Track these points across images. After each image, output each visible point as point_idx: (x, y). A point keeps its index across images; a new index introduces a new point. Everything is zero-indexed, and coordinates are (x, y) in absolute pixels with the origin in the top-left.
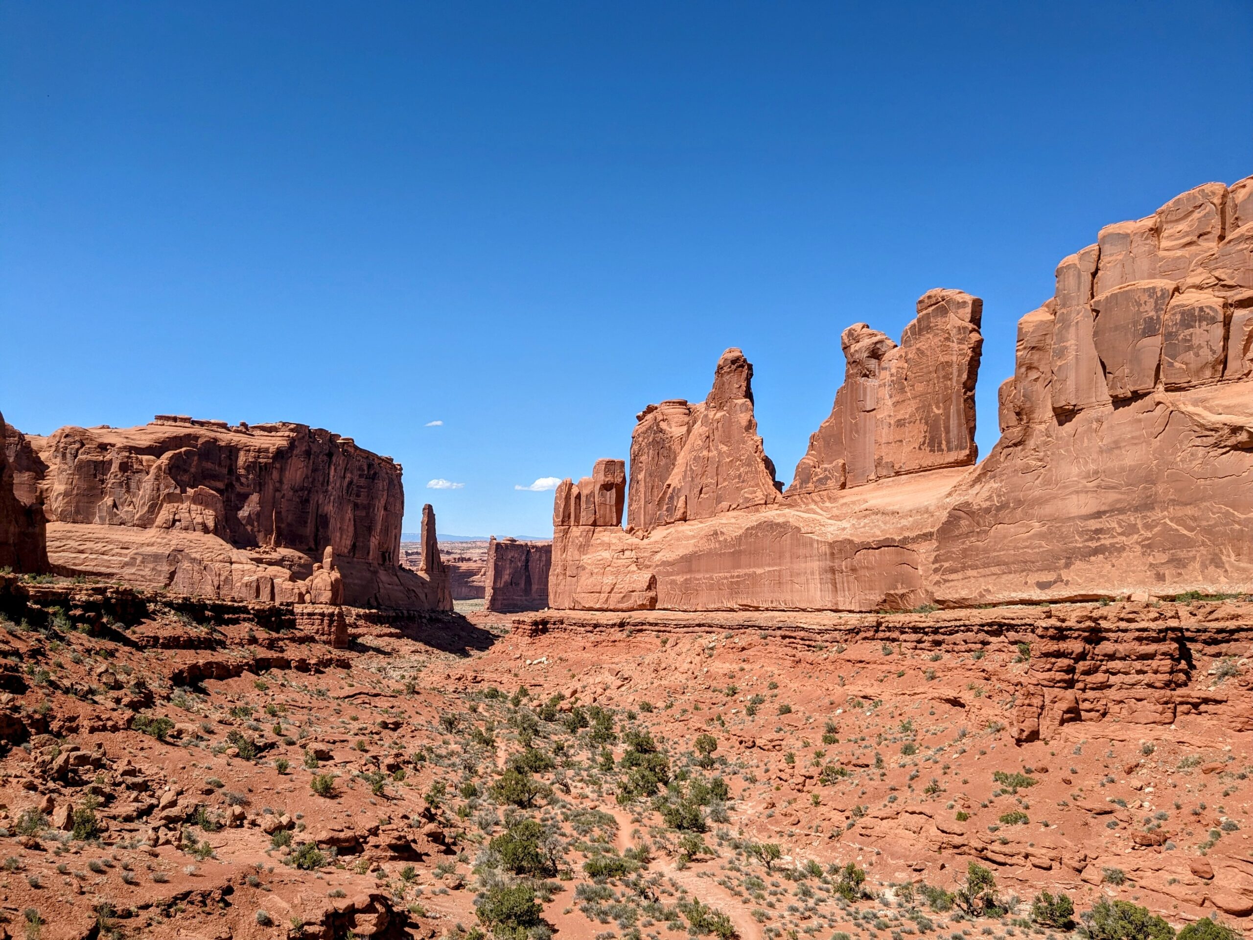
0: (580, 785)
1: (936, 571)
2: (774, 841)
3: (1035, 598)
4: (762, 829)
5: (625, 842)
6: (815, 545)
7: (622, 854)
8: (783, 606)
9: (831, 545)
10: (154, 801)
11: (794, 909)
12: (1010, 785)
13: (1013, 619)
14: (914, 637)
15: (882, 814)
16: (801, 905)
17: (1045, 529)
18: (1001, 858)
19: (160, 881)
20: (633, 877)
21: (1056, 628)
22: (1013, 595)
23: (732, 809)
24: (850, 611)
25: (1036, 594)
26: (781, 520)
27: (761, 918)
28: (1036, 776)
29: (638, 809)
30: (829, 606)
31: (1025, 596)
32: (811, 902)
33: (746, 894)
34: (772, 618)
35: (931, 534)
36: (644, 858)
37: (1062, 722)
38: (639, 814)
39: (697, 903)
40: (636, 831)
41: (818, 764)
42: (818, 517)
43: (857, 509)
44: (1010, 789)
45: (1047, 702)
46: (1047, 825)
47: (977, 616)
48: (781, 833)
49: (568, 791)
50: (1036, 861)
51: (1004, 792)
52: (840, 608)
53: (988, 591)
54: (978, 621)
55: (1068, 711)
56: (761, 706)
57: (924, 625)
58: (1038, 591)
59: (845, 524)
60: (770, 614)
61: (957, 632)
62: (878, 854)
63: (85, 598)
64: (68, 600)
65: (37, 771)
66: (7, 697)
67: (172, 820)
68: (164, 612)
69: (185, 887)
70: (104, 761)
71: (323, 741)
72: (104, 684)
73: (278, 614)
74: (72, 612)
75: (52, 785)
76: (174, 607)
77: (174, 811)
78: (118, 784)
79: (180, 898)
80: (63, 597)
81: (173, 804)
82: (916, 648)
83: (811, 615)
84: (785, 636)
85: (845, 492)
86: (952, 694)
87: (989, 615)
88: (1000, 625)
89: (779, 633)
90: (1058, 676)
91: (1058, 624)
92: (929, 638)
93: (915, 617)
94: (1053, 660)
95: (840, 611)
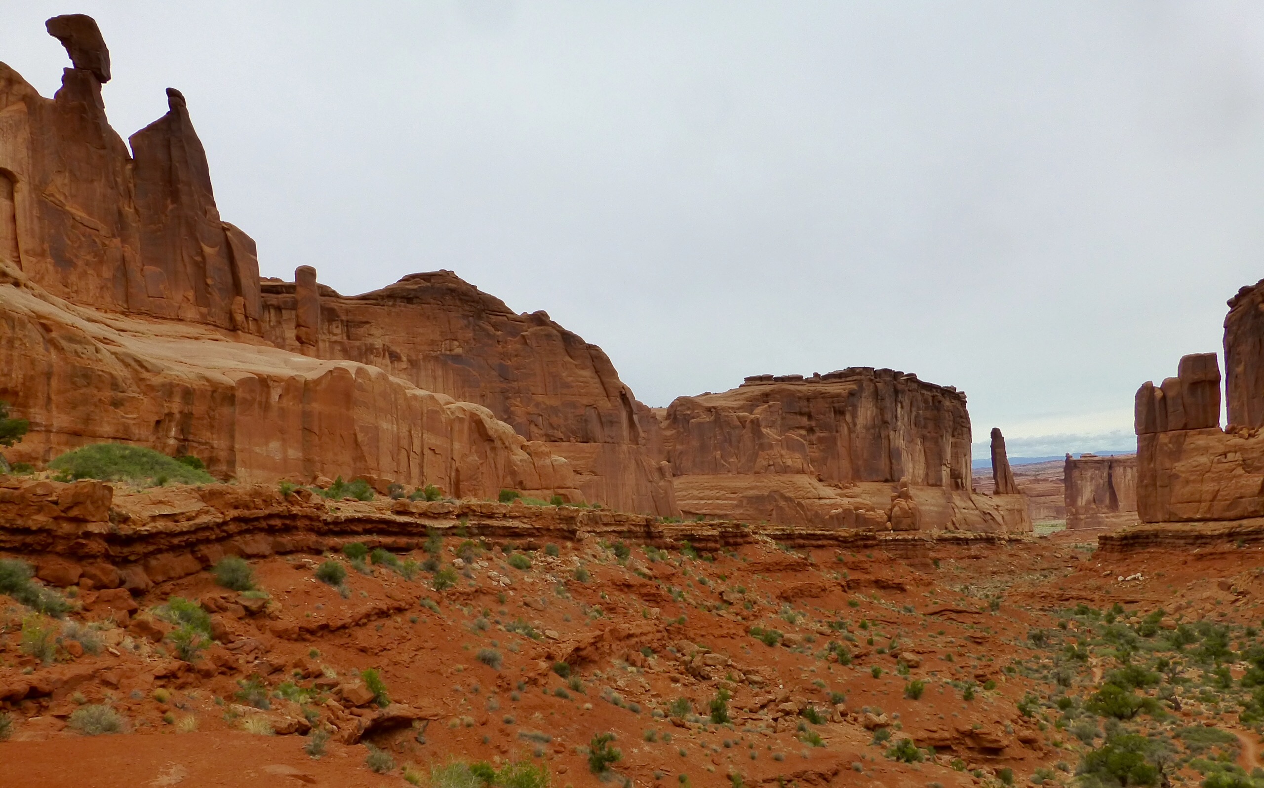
0: (1192, 702)
5: (1251, 762)
7: (1248, 773)
10: (771, 697)
19: (777, 760)
49: (1177, 708)
63: (706, 533)
64: (692, 535)
65: (682, 668)
66: (656, 610)
67: (787, 713)
68: (767, 542)
69: (800, 768)
70: (730, 662)
71: (913, 651)
72: (725, 601)
73: (862, 539)
74: (697, 545)
75: (693, 680)
76: (775, 537)
77: (788, 706)
78: (742, 681)
79: (798, 776)
80: (689, 533)
81: (787, 700)
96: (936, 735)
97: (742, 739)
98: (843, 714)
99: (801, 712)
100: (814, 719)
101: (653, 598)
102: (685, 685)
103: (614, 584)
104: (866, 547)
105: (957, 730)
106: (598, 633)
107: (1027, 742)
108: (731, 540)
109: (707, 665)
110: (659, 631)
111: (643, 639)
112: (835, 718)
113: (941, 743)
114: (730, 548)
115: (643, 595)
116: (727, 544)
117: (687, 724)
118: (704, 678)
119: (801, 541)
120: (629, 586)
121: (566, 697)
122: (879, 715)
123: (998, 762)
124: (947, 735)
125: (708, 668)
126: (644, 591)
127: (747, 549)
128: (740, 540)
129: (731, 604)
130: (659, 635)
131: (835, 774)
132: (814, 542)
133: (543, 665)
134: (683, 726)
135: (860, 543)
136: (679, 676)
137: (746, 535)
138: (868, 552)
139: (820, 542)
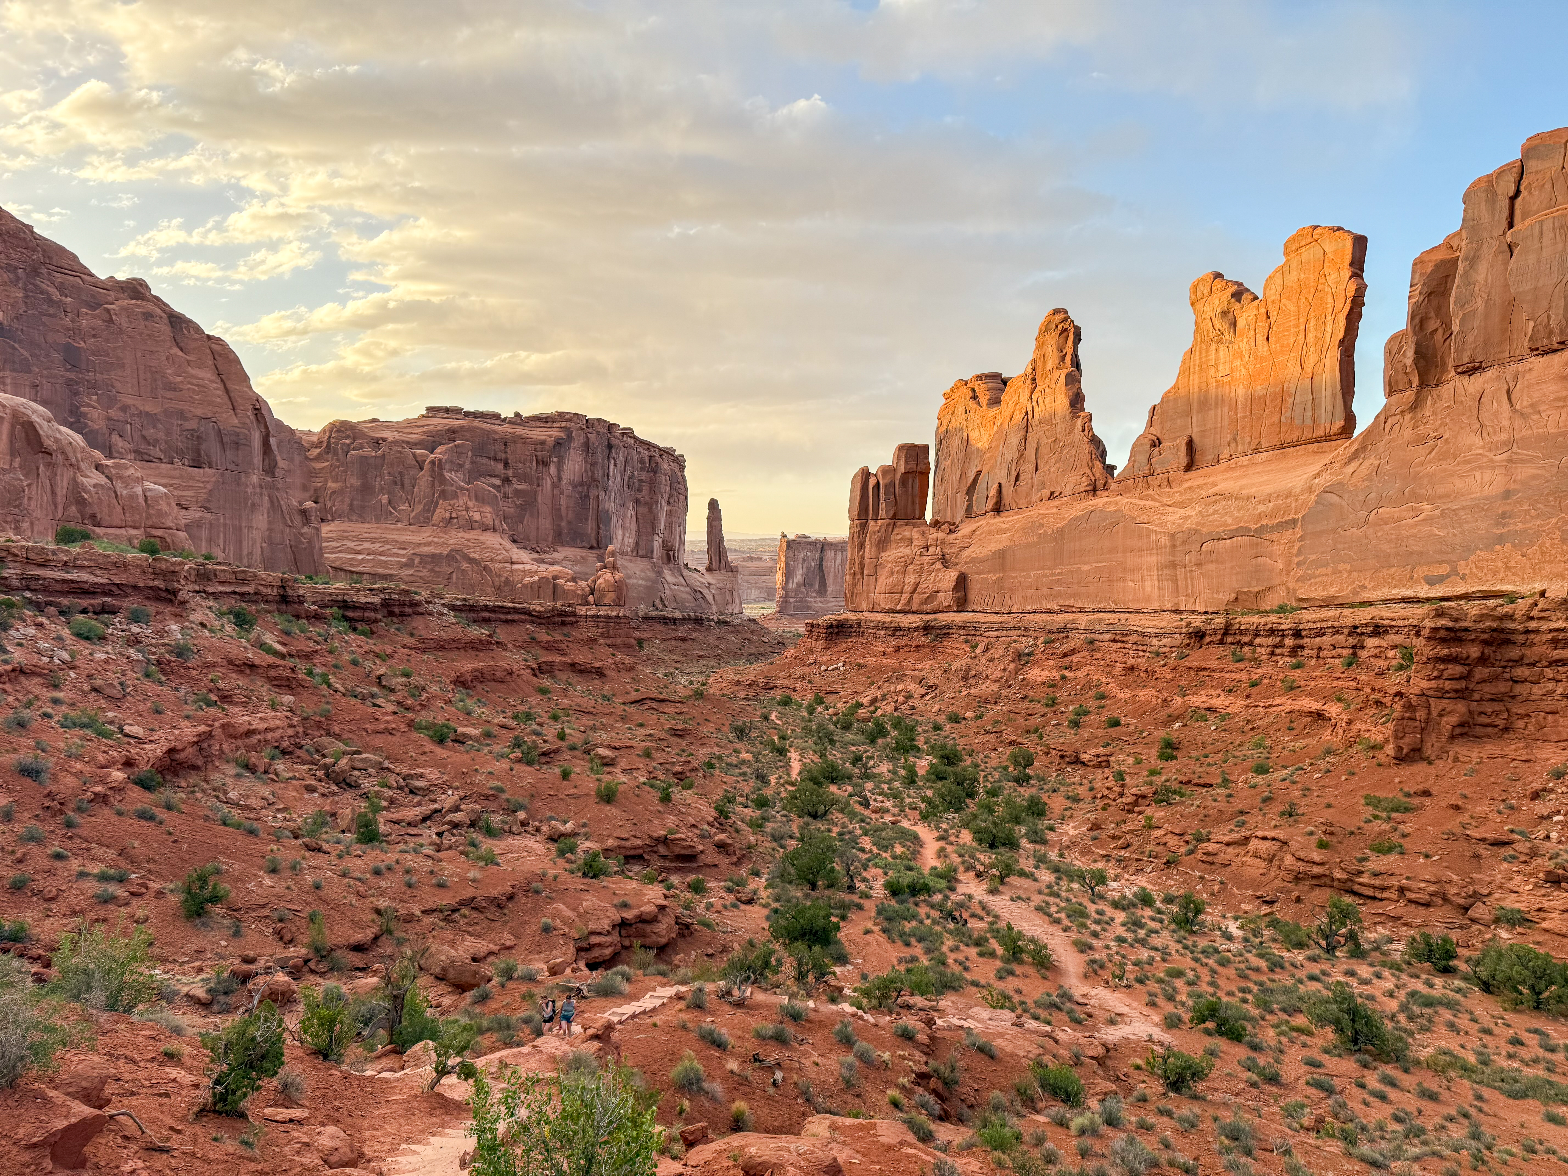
0: (880, 798)
1: (1298, 564)
2: (1100, 865)
3: (1422, 595)
4: (1085, 851)
5: (930, 859)
6: (1153, 537)
7: (926, 871)
8: (1113, 607)
9: (1172, 536)
10: (436, 806)
11: (1120, 940)
12: (1384, 810)
13: (1393, 620)
14: (1270, 641)
15: (1227, 839)
16: (1129, 936)
17: (1438, 512)
18: (1369, 892)
19: (441, 886)
20: (938, 898)
21: (1448, 629)
22: (1395, 591)
23: (1052, 829)
24: (1193, 612)
25: (1424, 591)
26: (1112, 508)
27: (1083, 947)
28: (1416, 801)
29: (944, 826)
30: (1168, 606)
31: (1409, 593)
32: (1142, 933)
33: (1066, 922)
34: (1100, 621)
35: (1294, 521)
36: (950, 877)
37: (1452, 737)
38: (946, 831)
39: (1010, 928)
40: (942, 849)
41: (1151, 784)
42: (1157, 504)
43: (1204, 493)
44: (1384, 815)
45: (1434, 713)
46: (1427, 856)
47: (1349, 617)
48: (1107, 857)
49: (866, 805)
50: (1413, 896)
51: (1376, 817)
52: (1182, 608)
53: (1364, 587)
54: (1349, 622)
55: (1461, 725)
56: (1086, 718)
57: (1283, 627)
58: (1426, 587)
59: (1189, 512)
60: (1097, 616)
61: (1324, 634)
62: (1222, 883)
63: (362, 600)
64: (345, 601)
65: (320, 774)
66: (288, 699)
67: (456, 825)
68: (442, 614)
69: (468, 893)
70: (386, 764)
71: (609, 747)
72: (384, 687)
73: (560, 615)
74: (350, 614)
75: (334, 788)
76: (453, 608)
77: (458, 816)
78: (400, 788)
79: (464, 903)
80: (340, 598)
81: (456, 809)
82: (1272, 654)
83: (1147, 616)
84: (1114, 641)
85: (1190, 474)
86: (1315, 706)
87: (1364, 615)
88: (1377, 626)
89: (1107, 637)
90: (1448, 685)
91: (1451, 624)
92: (1289, 642)
93: (1273, 618)
94: (1442, 667)
95: (1181, 612)
96: (627, 844)
97: (397, 862)
98: (524, 824)
99: (473, 824)
100: (490, 832)
101: (287, 684)
102: (323, 795)
103: (231, 663)
104: (563, 623)
105: (650, 837)
106: (203, 728)
107: (721, 846)
108: (397, 610)
109: (355, 769)
110: (291, 726)
111: (269, 736)
112: (514, 829)
113: (632, 852)
114: (395, 620)
115: (270, 679)
116: (391, 614)
117: (326, 847)
118: (350, 785)
119: (486, 614)
120: (252, 666)
121: (152, 818)
122: (565, 823)
123: (691, 870)
124: (639, 842)
125: (357, 773)
126: (273, 673)
127: (416, 621)
128: (408, 610)
129: (392, 690)
130: (290, 732)
131: (511, 898)
132: (502, 616)
133: (118, 775)
134: (320, 850)
135: (556, 619)
136: (314, 783)
137: (417, 604)
138: (566, 630)
139: (509, 617)
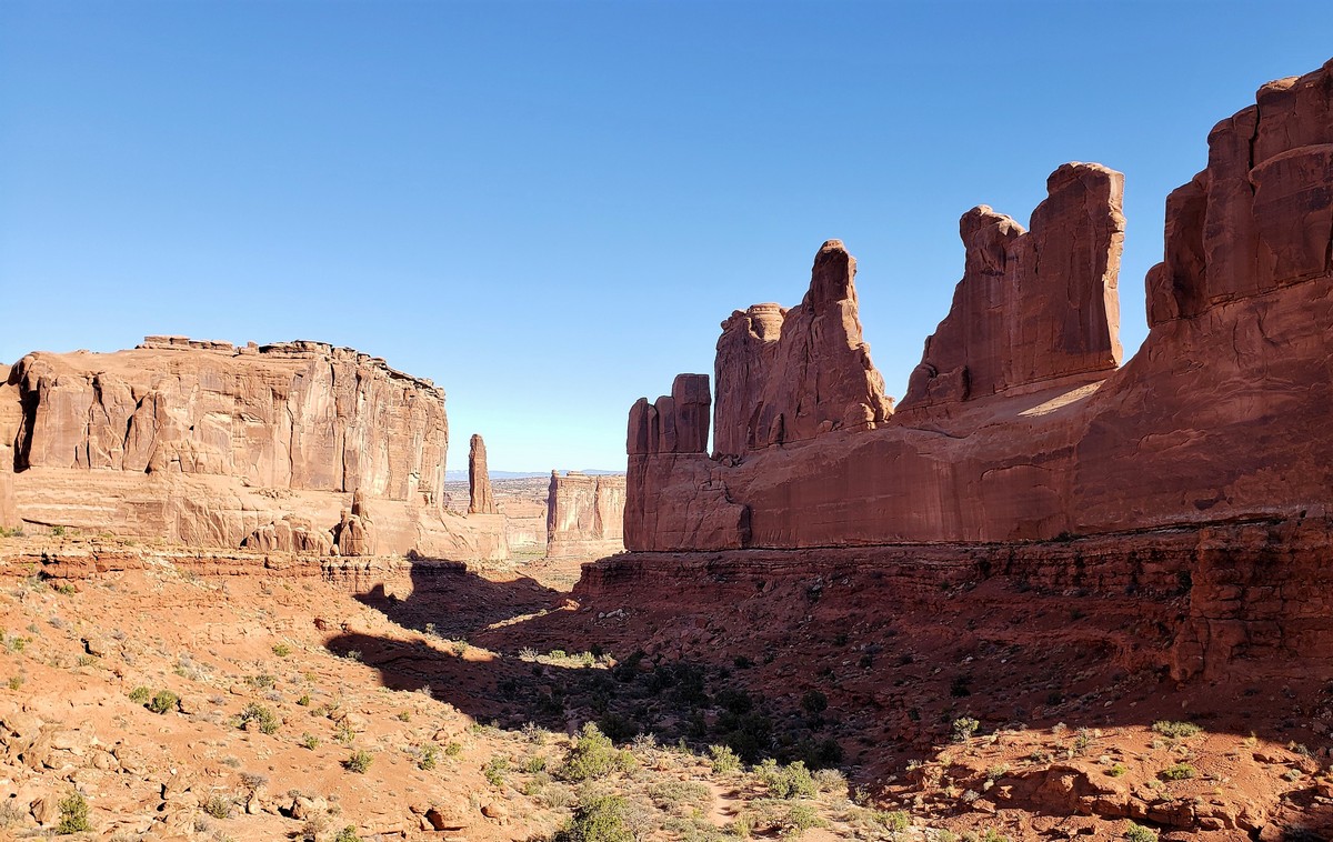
1: (1076, 493)
3: (1194, 520)
6: (935, 467)
8: (898, 540)
9: (954, 466)
14: (1054, 570)
17: (1203, 439)
21: (1222, 551)
22: (1168, 517)
24: (977, 544)
25: (1195, 516)
30: (953, 538)
31: (1182, 518)
34: (887, 554)
35: (1070, 450)
37: (1231, 659)
42: (937, 435)
43: (982, 423)
45: (1214, 635)
47: (1128, 544)
52: (966, 540)
53: (1140, 513)
54: (1127, 549)
55: (1238, 646)
56: (878, 657)
57: (1065, 555)
58: (1198, 512)
59: (968, 441)
60: (883, 549)
61: (1105, 562)
64: (44, 556)
67: (181, 808)
68: (163, 567)
70: (97, 740)
71: (360, 711)
72: (94, 653)
73: (301, 566)
74: (50, 570)
75: (30, 771)
76: (176, 562)
77: (184, 798)
82: (1057, 582)
83: (932, 548)
84: (902, 575)
85: (969, 404)
86: (1100, 634)
87: (1142, 542)
88: (1154, 552)
89: (895, 570)
90: (1225, 606)
91: (1224, 545)
92: (1072, 570)
93: (1055, 546)
94: (1218, 588)
95: (966, 545)
102: (16, 780)
104: (304, 575)
109: (58, 747)
112: (251, 808)
114: (105, 575)
116: (101, 569)
119: (215, 568)
122: (313, 798)
125: (58, 753)
127: (132, 578)
128: (120, 564)
129: (103, 657)
132: (234, 569)
135: (298, 570)
137: (133, 557)
138: (309, 580)
139: (241, 569)
